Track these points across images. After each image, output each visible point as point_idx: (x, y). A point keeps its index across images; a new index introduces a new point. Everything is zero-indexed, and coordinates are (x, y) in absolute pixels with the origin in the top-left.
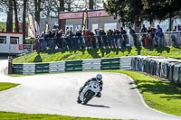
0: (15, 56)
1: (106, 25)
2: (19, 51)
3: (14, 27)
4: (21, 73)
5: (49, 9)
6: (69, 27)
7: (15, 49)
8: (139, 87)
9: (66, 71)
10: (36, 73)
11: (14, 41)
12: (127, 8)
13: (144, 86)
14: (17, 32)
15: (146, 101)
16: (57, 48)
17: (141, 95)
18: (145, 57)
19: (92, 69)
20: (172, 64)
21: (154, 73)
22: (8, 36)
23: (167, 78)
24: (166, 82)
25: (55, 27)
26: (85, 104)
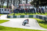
0: (8, 14)
1: (30, 7)
2: (10, 13)
3: (8, 7)
4: (10, 18)
5: (17, 3)
6: (21, 7)
7: (9, 12)
8: (38, 22)
9: (21, 18)
10: (13, 18)
11: (8, 10)
12: (35, 3)
13: (39, 22)
14: (9, 8)
15: (39, 25)
16: (18, 12)
17: (38, 24)
18: (39, 15)
19: (27, 17)
20: (46, 17)
21: (41, 19)
22: (7, 9)
23: (44, 20)
24: (44, 21)
25: (18, 7)
26: (24, 25)
